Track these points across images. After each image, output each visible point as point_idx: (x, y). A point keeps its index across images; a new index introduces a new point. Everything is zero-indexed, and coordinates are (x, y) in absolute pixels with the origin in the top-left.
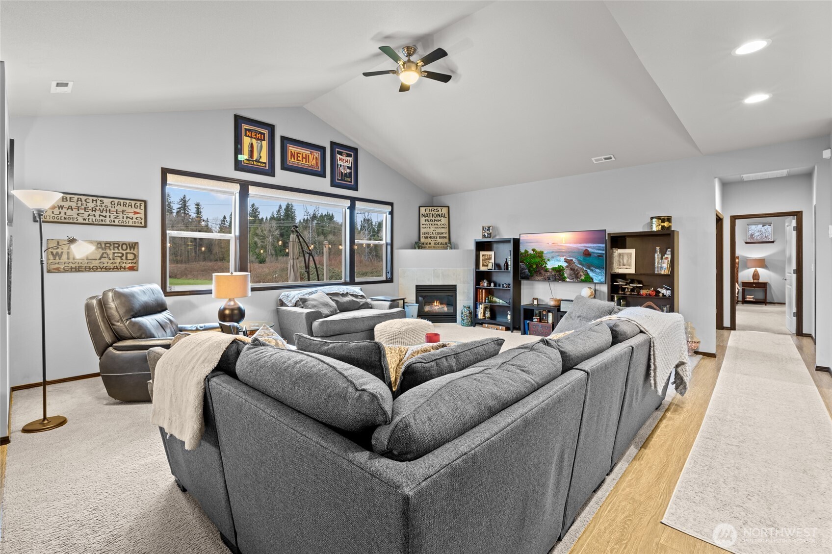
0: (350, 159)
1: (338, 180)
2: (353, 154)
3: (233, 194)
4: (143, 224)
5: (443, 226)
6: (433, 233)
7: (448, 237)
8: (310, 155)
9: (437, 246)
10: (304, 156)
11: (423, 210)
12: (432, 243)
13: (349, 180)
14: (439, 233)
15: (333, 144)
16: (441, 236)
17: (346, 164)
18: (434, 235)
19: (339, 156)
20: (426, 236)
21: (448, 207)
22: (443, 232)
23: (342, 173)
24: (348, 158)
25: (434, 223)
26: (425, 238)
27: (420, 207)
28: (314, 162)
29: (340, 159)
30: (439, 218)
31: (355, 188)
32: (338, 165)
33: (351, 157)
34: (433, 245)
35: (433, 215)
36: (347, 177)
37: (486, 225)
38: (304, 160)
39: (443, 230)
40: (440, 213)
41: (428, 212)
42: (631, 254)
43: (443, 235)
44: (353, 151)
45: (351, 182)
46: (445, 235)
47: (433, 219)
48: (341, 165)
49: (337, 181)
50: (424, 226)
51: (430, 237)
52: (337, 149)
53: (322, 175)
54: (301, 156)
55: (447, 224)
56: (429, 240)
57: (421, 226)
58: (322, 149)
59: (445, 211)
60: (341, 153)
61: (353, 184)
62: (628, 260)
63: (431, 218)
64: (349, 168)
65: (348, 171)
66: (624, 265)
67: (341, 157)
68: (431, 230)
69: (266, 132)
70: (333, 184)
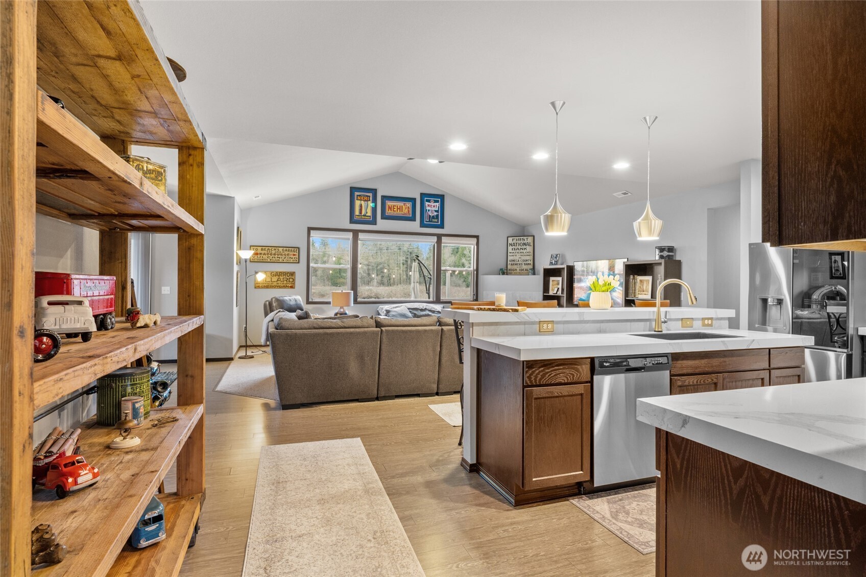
0: (437, 204)
1: (426, 221)
2: (440, 200)
3: (349, 239)
4: (297, 261)
5: (528, 254)
6: (518, 260)
7: (532, 264)
8: (403, 206)
9: (522, 273)
10: (399, 207)
11: (510, 240)
12: (518, 269)
13: (436, 220)
14: (524, 261)
15: (423, 195)
16: (526, 263)
17: (434, 209)
18: (520, 262)
19: (427, 203)
20: (513, 263)
21: (534, 236)
22: (527, 259)
23: (430, 216)
24: (436, 204)
25: (520, 251)
26: (511, 264)
27: (508, 237)
28: (407, 210)
29: (429, 206)
30: (525, 247)
31: (442, 226)
32: (426, 210)
33: (438, 202)
34: (518, 271)
35: (519, 244)
36: (434, 219)
37: (555, 253)
38: (399, 210)
39: (528, 258)
40: (526, 242)
41: (515, 241)
42: (649, 280)
43: (528, 262)
44: (440, 198)
45: (438, 222)
46: (529, 262)
47: (520, 247)
48: (429, 210)
49: (425, 223)
50: (511, 254)
51: (516, 264)
52: (425, 198)
53: (413, 219)
54: (396, 207)
55: (532, 252)
56: (515, 267)
57: (509, 254)
58: (413, 200)
59: (530, 240)
60: (429, 201)
61: (439, 223)
62: (646, 287)
63: (518, 247)
64: (436, 211)
65: (436, 214)
66: (643, 291)
67: (429, 203)
68: (517, 258)
69: (370, 195)
70: (422, 225)
